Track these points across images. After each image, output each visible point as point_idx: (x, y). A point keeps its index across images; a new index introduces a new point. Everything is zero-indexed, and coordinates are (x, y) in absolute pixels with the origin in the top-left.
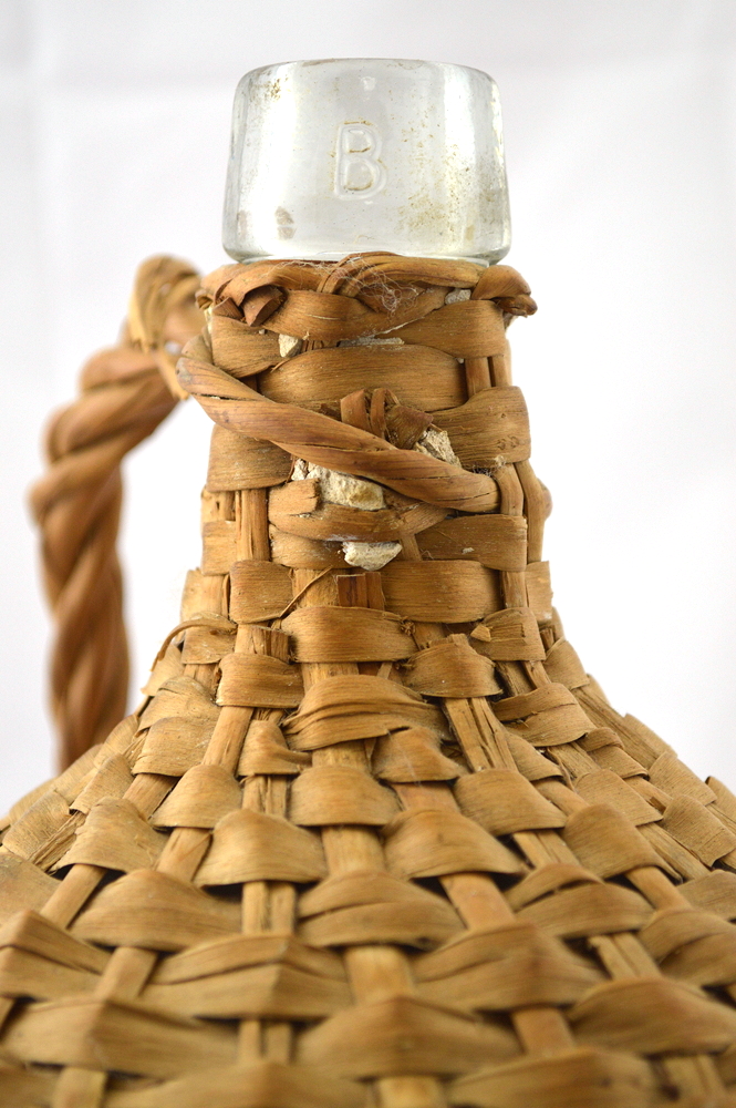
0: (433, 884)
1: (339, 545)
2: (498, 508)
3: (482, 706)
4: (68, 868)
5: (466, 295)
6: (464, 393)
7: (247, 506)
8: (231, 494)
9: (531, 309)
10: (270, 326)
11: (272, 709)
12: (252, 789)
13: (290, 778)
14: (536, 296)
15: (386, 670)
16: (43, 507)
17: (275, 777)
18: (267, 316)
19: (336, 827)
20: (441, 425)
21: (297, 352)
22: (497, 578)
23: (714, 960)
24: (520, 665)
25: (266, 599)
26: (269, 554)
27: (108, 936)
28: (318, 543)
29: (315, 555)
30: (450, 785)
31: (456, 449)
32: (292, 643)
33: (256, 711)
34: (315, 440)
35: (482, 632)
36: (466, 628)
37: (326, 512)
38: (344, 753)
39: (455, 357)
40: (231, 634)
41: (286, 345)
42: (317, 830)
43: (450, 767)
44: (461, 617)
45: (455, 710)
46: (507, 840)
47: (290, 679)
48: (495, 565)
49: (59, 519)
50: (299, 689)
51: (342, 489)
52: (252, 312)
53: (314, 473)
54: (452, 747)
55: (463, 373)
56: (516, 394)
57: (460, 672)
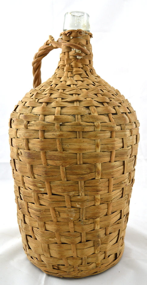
0: (88, 85)
1: (76, 56)
2: (90, 55)
3: (89, 72)
4: (52, 85)
5: (87, 34)
6: (87, 44)
7: (66, 53)
8: (65, 53)
9: (92, 37)
10: (70, 36)
11: (70, 72)
12: (69, 78)
13: (73, 77)
14: (93, 36)
15: (81, 68)
16: (33, 64)
17: (72, 77)
18: (70, 35)
19: (78, 81)
20: (85, 46)
21: (73, 38)
22: (90, 61)
23: (112, 92)
24: (92, 69)
25: (69, 62)
26: (69, 58)
27: (58, 89)
28: (74, 56)
29: (74, 58)
30: (88, 78)
31: (87, 49)
32: (72, 66)
33: (69, 72)
34: (75, 46)
35: (89, 66)
36: (87, 65)
37: (76, 53)
38: (78, 75)
39: (86, 40)
40: (65, 65)
41: (71, 38)
42: (76, 81)
43: (87, 77)
44: (87, 64)
45: (87, 72)
46: (93, 82)
47: (72, 69)
48: (90, 60)
49: (35, 65)
50: (73, 70)
51: (77, 51)
52: (68, 35)
53: (74, 50)
54: (87, 75)
55: (87, 42)
56: (91, 44)
57: (87, 69)
